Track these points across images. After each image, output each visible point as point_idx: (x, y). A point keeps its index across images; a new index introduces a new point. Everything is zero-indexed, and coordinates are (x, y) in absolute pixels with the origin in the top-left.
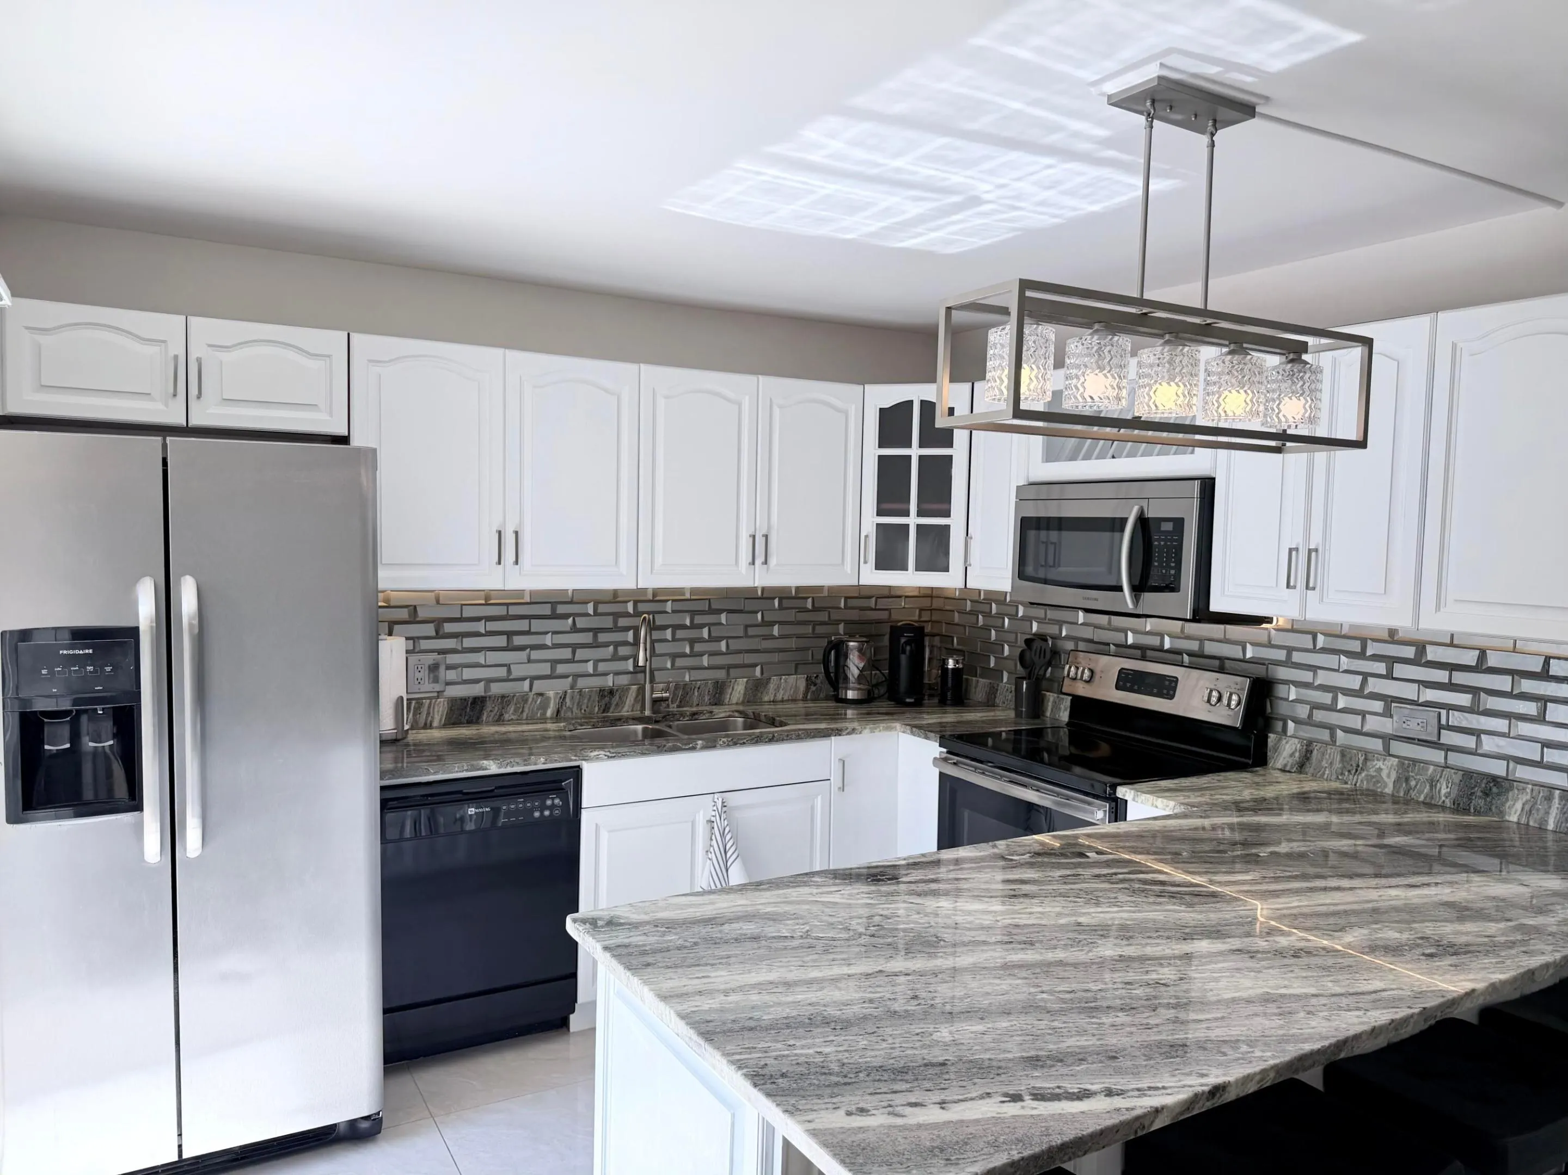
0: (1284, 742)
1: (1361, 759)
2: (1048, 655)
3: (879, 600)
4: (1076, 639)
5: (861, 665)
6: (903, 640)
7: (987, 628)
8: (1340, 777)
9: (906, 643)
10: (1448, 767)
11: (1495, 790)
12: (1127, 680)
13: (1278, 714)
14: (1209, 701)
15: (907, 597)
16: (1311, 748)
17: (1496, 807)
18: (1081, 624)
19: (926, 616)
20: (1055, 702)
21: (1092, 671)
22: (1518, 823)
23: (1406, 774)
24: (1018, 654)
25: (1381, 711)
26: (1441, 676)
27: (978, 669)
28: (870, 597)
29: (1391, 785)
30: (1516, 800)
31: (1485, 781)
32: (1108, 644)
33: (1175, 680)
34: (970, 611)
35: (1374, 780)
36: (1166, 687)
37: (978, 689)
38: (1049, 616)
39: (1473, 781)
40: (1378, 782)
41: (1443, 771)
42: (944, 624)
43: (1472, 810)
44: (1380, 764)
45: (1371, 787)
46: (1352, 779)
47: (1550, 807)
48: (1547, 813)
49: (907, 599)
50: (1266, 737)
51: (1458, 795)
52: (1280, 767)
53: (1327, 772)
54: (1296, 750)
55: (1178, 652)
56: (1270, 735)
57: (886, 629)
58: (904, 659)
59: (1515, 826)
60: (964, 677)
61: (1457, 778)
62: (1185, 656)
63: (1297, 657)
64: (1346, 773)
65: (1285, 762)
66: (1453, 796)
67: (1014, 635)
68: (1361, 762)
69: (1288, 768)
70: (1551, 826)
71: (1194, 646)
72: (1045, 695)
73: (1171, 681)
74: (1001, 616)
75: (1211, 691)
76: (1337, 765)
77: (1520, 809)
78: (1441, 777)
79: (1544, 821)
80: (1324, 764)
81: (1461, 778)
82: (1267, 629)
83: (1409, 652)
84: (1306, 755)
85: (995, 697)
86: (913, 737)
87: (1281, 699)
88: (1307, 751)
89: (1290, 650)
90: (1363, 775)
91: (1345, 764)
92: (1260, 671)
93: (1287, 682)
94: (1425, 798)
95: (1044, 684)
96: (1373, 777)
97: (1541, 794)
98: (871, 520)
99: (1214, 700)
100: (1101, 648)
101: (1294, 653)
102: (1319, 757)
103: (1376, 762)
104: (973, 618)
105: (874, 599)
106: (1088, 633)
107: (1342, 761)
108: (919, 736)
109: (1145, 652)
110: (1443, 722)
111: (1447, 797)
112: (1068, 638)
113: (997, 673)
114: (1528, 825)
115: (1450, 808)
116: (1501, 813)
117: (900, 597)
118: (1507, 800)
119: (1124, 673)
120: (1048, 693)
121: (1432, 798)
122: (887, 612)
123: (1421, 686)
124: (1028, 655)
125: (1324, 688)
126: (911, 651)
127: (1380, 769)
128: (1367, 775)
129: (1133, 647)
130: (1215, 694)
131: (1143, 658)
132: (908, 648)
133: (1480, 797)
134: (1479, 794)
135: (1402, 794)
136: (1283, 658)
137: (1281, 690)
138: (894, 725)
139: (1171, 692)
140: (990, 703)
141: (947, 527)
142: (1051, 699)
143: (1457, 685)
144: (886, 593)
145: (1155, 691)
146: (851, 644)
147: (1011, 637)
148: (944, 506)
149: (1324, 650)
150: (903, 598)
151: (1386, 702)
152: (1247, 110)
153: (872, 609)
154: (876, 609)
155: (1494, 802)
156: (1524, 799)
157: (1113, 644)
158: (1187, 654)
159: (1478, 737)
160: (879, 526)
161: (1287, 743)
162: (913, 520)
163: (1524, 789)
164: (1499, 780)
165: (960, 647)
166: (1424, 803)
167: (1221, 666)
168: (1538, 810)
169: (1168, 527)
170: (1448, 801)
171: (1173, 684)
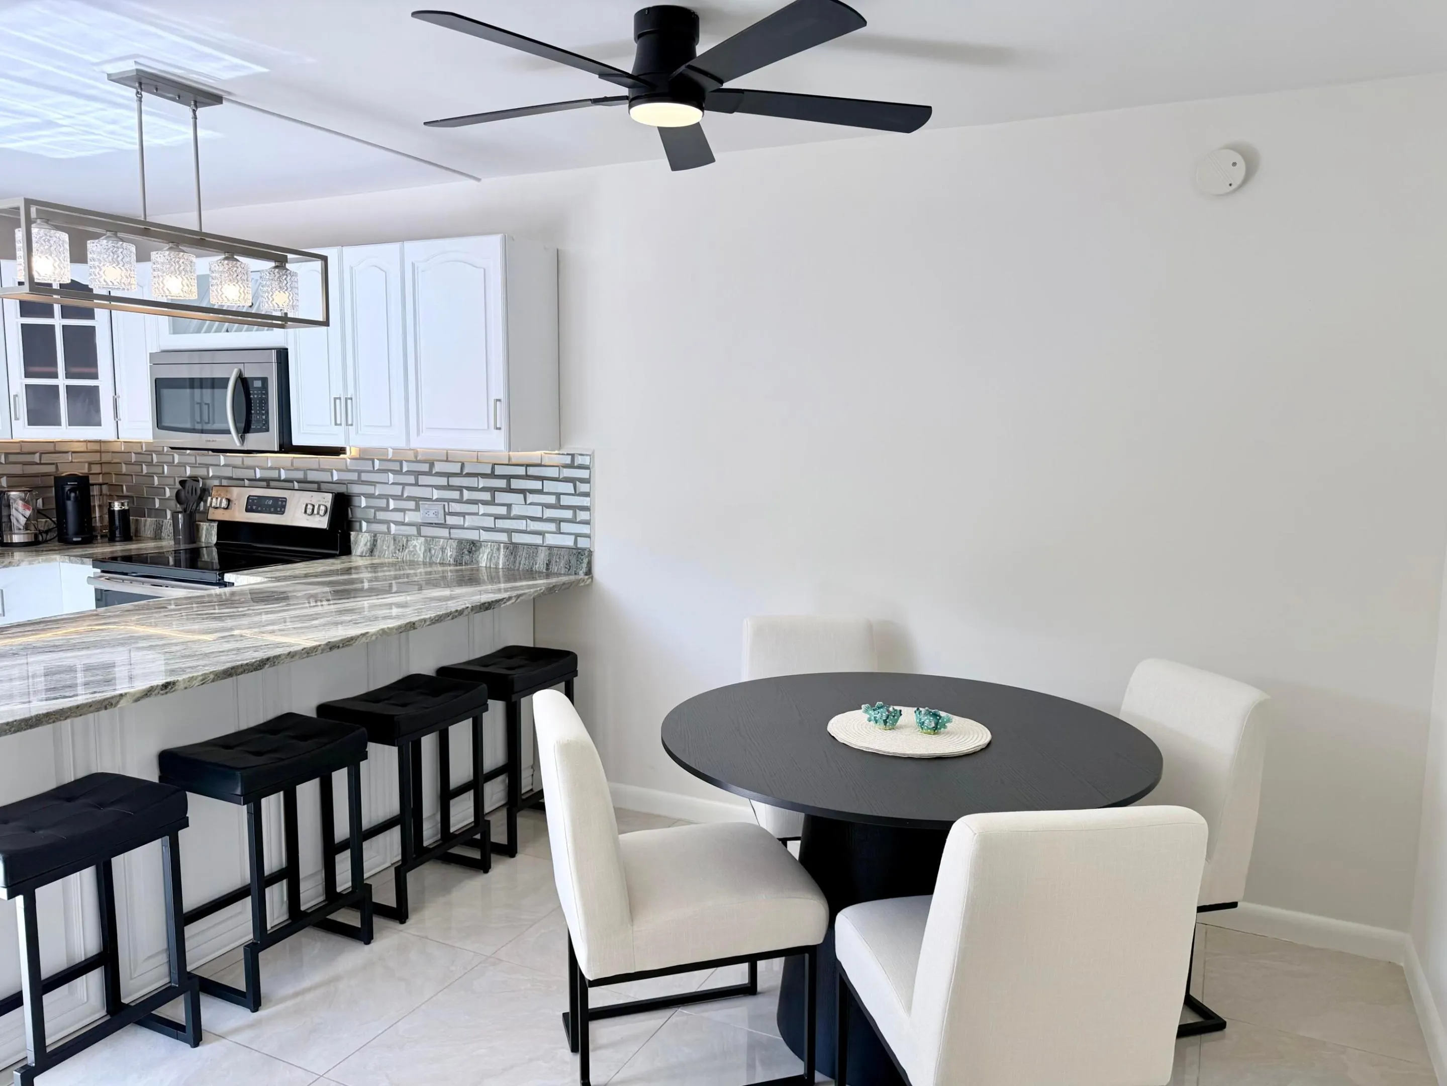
0: (360, 536)
1: (405, 540)
2: (199, 492)
3: (43, 455)
4: (220, 478)
5: (28, 513)
6: (67, 488)
7: (150, 476)
8: (394, 555)
9: (71, 491)
10: (451, 539)
11: (474, 549)
12: (253, 505)
13: (357, 518)
14: (305, 512)
15: (73, 452)
16: (376, 538)
17: (475, 559)
18: (223, 466)
19: (96, 469)
20: (207, 529)
21: (229, 501)
22: (486, 567)
23: (429, 546)
24: (174, 494)
25: (414, 508)
26: (443, 481)
27: (146, 510)
28: (34, 453)
29: (422, 555)
30: (484, 553)
31: (468, 544)
32: (243, 480)
33: (284, 500)
34: (135, 462)
35: (412, 554)
36: (279, 506)
37: (147, 527)
38: (198, 462)
39: (462, 545)
40: (415, 554)
41: (447, 541)
42: (114, 476)
43: (464, 564)
44: (415, 542)
45: (412, 559)
46: (400, 555)
47: (499, 554)
48: (498, 558)
49: (73, 454)
50: (350, 535)
51: (456, 556)
52: (359, 554)
53: (387, 553)
54: (368, 541)
55: (290, 481)
56: (352, 533)
57: (51, 481)
58: (70, 505)
59: (485, 568)
60: (131, 518)
61: (455, 544)
62: (295, 483)
63: (364, 477)
64: (397, 552)
65: (362, 549)
66: (454, 556)
67: (173, 479)
68: (405, 543)
69: (364, 554)
70: (501, 566)
71: (299, 475)
72: (200, 524)
73: (282, 501)
74: (161, 464)
75: (307, 505)
76: (392, 547)
77: (486, 558)
78: (447, 545)
79: (497, 564)
80: (385, 548)
81: (457, 544)
82: (344, 459)
83: (425, 467)
84: (374, 543)
85: (161, 532)
86: (71, 564)
87: (356, 506)
88: (374, 540)
89: (360, 472)
90: (407, 551)
91: (396, 545)
92: (342, 489)
93: (359, 495)
94: (440, 561)
95: (198, 516)
96: (412, 552)
97: (495, 547)
98: (19, 382)
99: (309, 511)
100: (239, 482)
101: (363, 474)
102: (381, 543)
103: (413, 541)
104: (138, 468)
105: (37, 455)
106: (228, 472)
107: (394, 544)
108: (76, 563)
109: (269, 483)
110: (447, 510)
111: (451, 558)
112: (214, 477)
113: (161, 513)
114: (490, 567)
115: (453, 564)
116: (478, 562)
117: (67, 452)
118: (480, 553)
119: (251, 499)
120: (202, 523)
121: (443, 560)
122: (54, 466)
123: (434, 489)
124: (183, 494)
125: (380, 497)
126: (76, 497)
127: (415, 546)
128: (409, 551)
129: (260, 480)
130: (310, 507)
131: (268, 487)
132: (73, 495)
133: (467, 555)
134: (466, 552)
135: (428, 560)
136: (356, 478)
137: (356, 501)
138: (55, 556)
139: (283, 509)
140: (157, 537)
141: (97, 388)
142: (205, 527)
143: (452, 486)
144: (50, 448)
145: (272, 510)
146: (12, 493)
147: (171, 481)
148: (92, 370)
149: (381, 471)
150: (70, 453)
151: (416, 501)
152: (215, 99)
153: (37, 464)
154: (40, 464)
155: (474, 556)
156: (488, 551)
157: (247, 479)
158: (296, 481)
159: (464, 517)
160: (27, 386)
161: (362, 537)
162: (62, 382)
163: (487, 545)
164: (475, 542)
165: (129, 494)
166: (440, 564)
167: (318, 487)
168: (494, 557)
169: (258, 384)
170: (451, 560)
171: (284, 503)
